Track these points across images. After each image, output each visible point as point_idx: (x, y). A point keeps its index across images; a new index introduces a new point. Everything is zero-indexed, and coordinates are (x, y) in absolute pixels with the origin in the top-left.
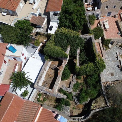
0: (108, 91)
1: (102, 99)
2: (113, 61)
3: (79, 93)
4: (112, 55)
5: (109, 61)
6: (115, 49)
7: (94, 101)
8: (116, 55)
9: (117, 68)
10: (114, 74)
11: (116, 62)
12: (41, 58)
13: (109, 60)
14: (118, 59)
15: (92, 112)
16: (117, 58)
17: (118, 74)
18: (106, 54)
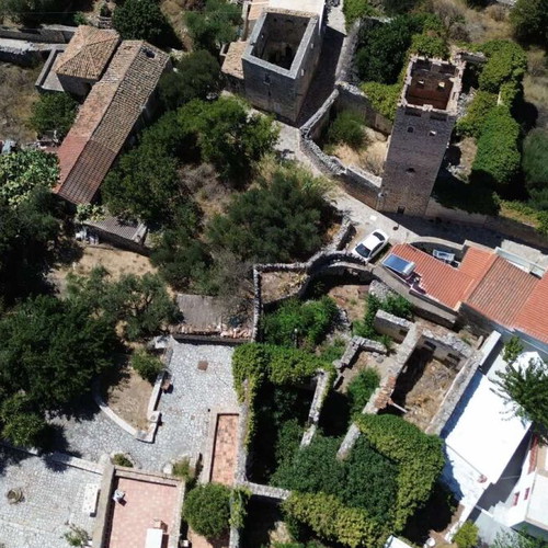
0: (241, 311)
1: (267, 293)
2: (179, 413)
3: (328, 336)
4: (172, 439)
5: (193, 418)
6: (153, 458)
7: (291, 294)
8: (159, 432)
9: (175, 386)
10: (196, 367)
11: (170, 409)
12: (454, 470)
13: (192, 422)
14: (161, 415)
15: (309, 264)
16: (160, 423)
17: (182, 364)
18: (195, 446)
